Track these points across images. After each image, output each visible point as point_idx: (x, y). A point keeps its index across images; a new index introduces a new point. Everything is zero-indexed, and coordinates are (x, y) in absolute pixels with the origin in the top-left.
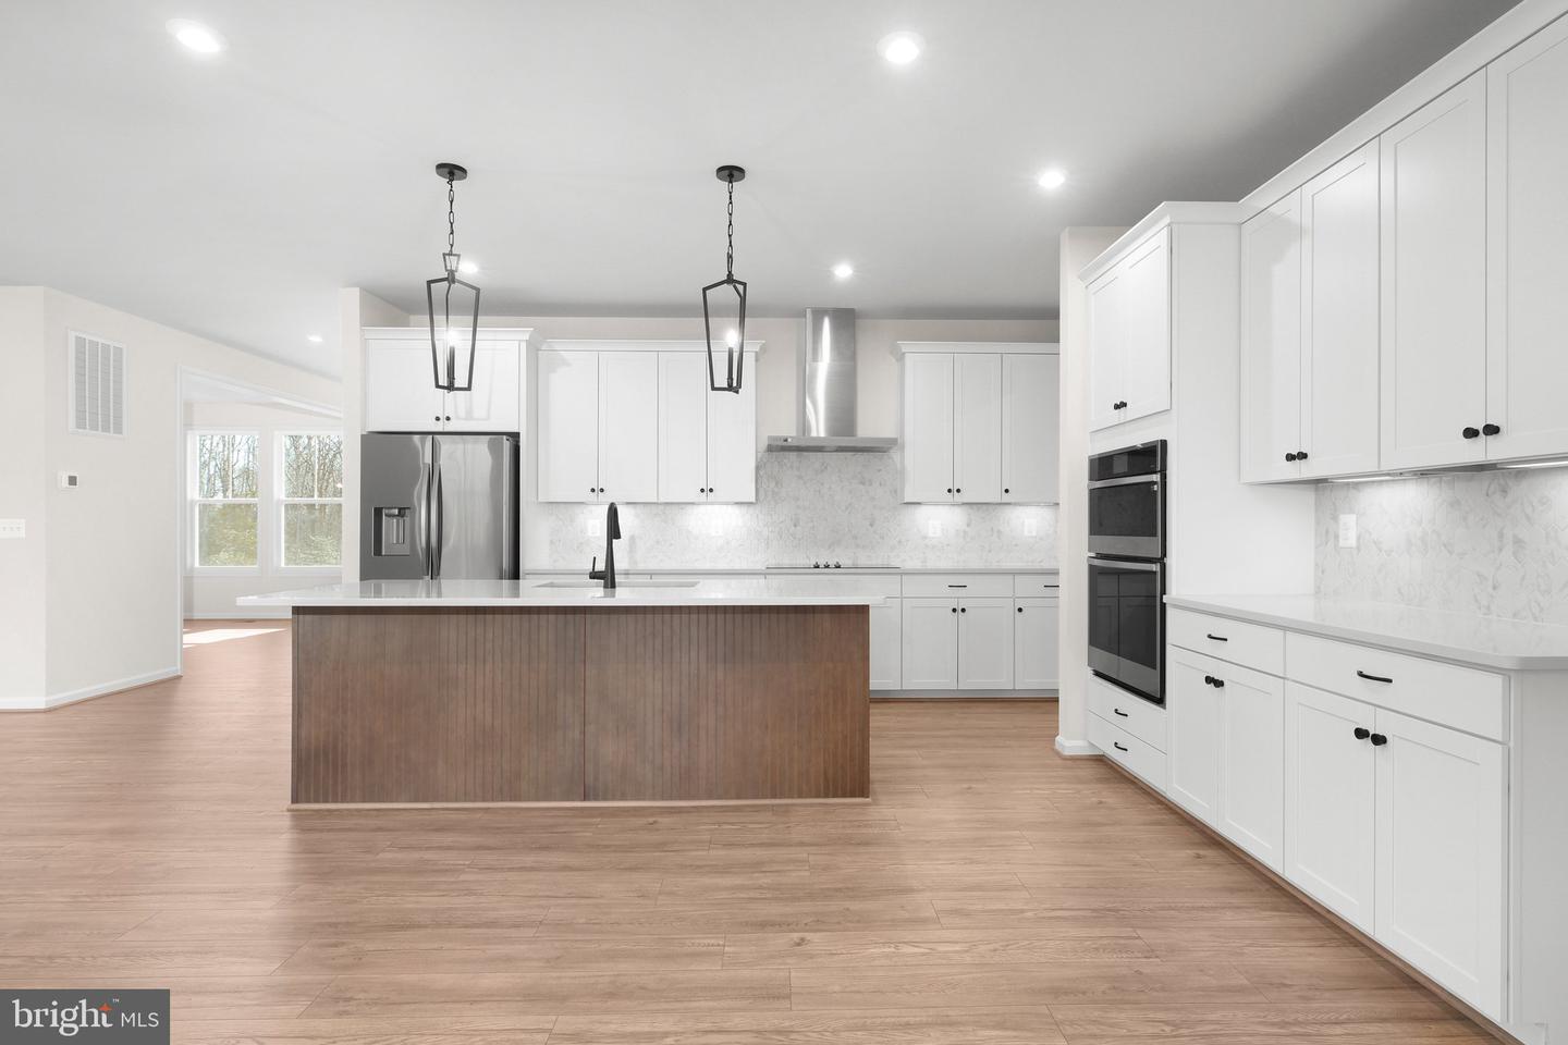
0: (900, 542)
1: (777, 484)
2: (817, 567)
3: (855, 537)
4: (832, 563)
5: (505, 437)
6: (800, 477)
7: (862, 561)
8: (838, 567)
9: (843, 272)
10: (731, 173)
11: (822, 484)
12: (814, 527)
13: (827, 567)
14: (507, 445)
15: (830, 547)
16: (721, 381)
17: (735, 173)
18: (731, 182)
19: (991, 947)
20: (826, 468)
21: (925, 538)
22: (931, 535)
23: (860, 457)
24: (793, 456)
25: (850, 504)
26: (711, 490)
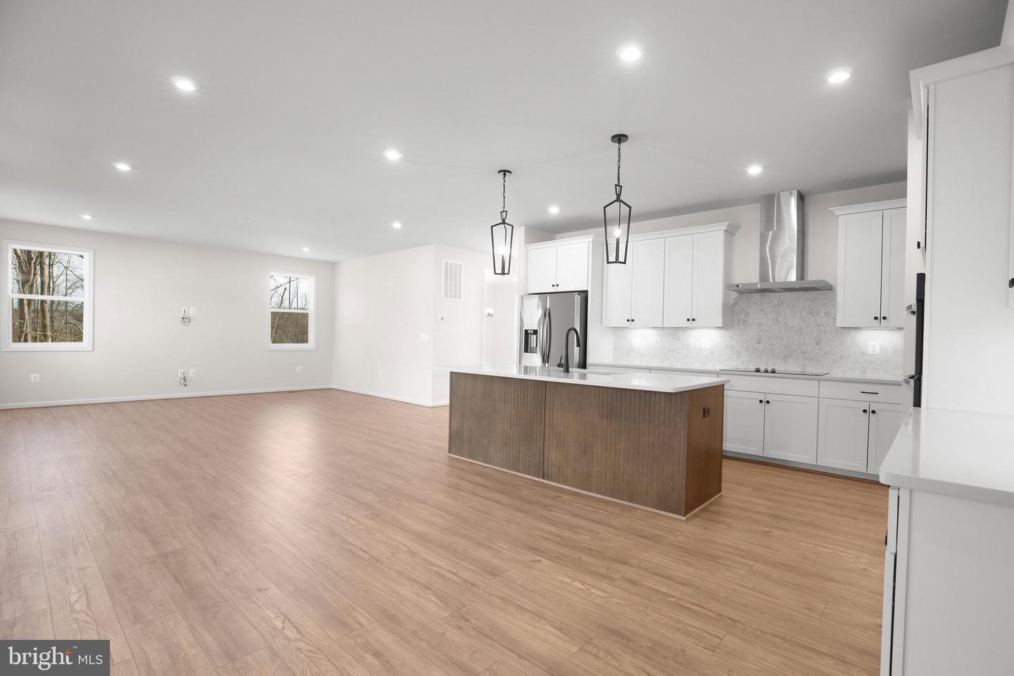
0: (842, 357)
1: (746, 315)
2: (758, 371)
3: (804, 353)
4: (769, 369)
5: (576, 293)
6: (762, 310)
7: (809, 370)
8: (773, 372)
9: (755, 170)
10: (619, 138)
11: (780, 314)
12: (772, 344)
13: (766, 371)
14: (578, 298)
15: (784, 358)
17: (622, 138)
18: (619, 143)
19: (619, 601)
20: (782, 303)
21: (864, 354)
22: (870, 351)
23: (810, 295)
24: (758, 296)
25: (801, 329)
26: (694, 320)
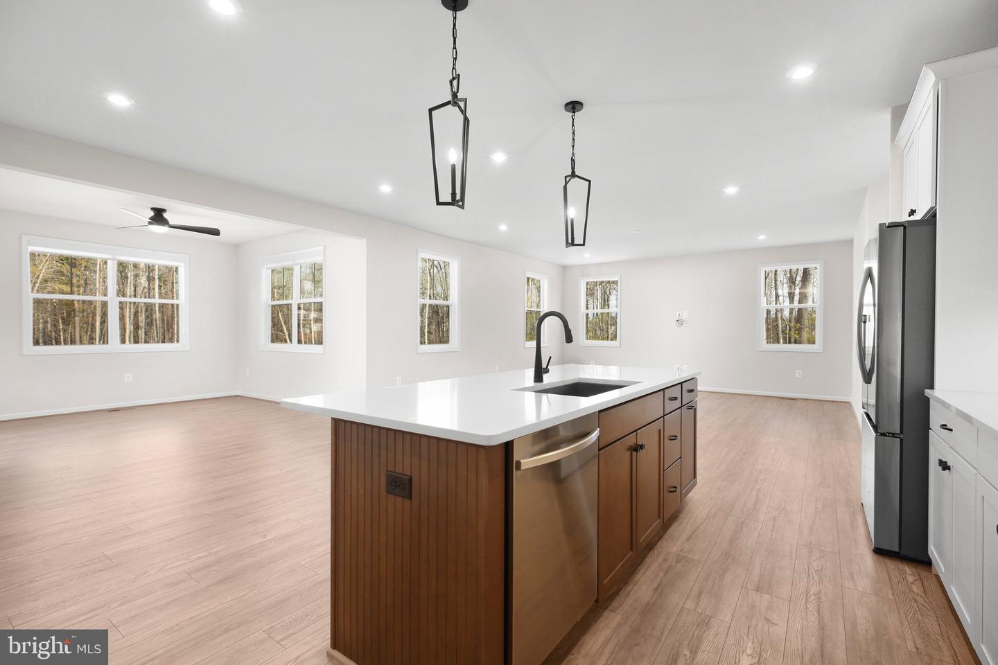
16: (446, 196)
